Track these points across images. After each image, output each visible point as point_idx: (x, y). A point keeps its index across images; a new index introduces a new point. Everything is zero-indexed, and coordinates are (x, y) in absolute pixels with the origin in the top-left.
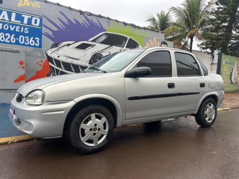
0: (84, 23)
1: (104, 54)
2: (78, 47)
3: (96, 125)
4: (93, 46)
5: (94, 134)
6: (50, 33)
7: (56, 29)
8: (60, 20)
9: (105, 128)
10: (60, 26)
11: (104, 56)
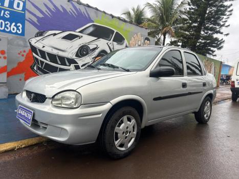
0: (71, 11)
1: (91, 47)
2: (65, 38)
3: (127, 128)
4: (80, 37)
5: (126, 137)
6: (35, 20)
7: (41, 16)
8: (46, 5)
9: (134, 131)
10: (46, 13)
11: (91, 48)
